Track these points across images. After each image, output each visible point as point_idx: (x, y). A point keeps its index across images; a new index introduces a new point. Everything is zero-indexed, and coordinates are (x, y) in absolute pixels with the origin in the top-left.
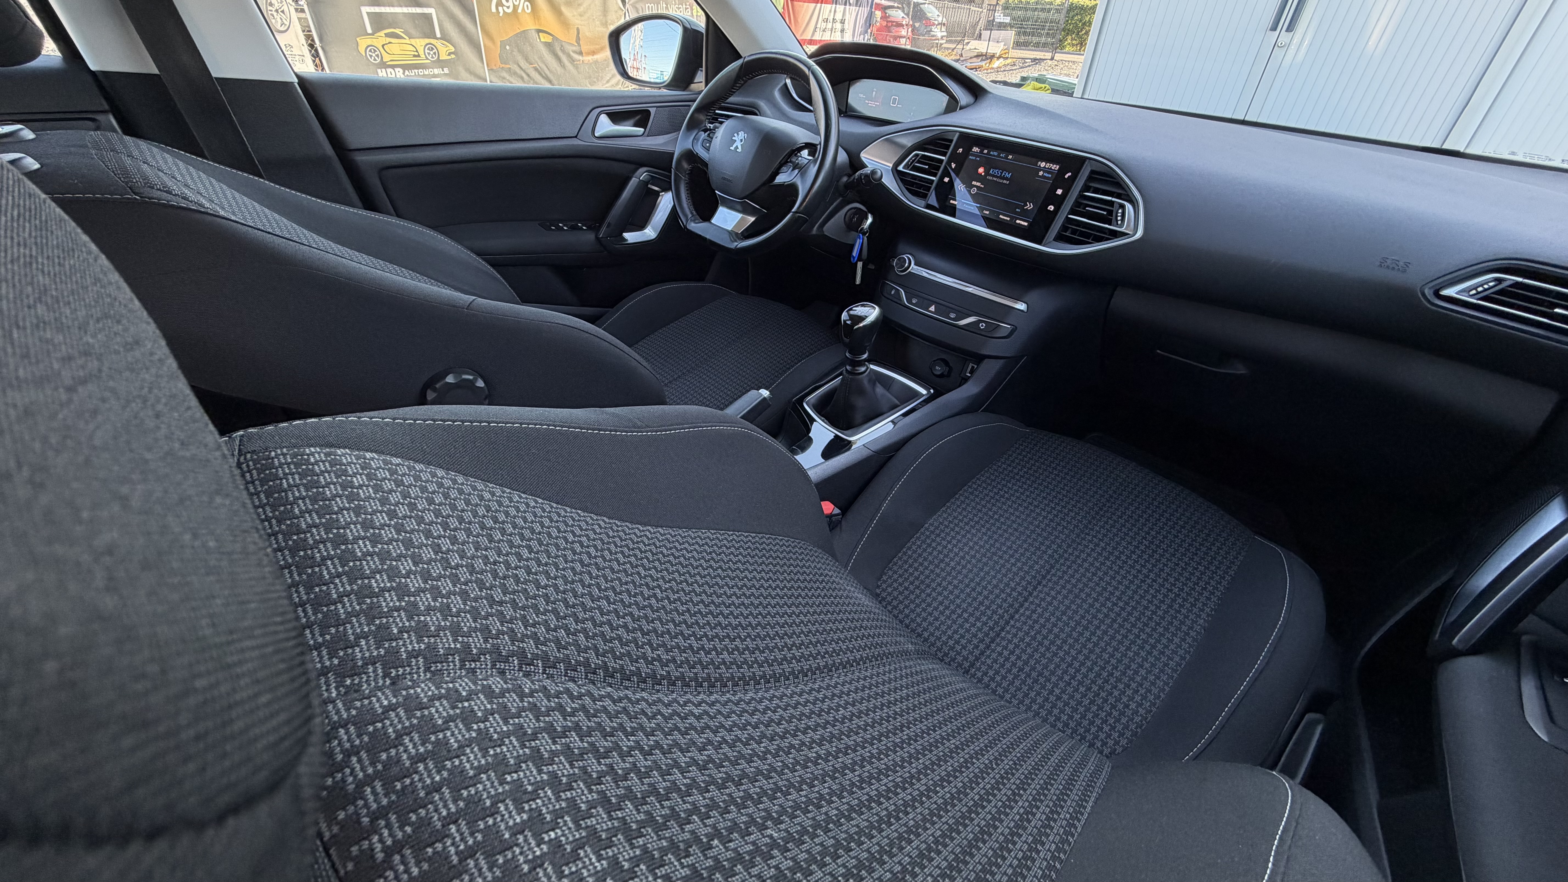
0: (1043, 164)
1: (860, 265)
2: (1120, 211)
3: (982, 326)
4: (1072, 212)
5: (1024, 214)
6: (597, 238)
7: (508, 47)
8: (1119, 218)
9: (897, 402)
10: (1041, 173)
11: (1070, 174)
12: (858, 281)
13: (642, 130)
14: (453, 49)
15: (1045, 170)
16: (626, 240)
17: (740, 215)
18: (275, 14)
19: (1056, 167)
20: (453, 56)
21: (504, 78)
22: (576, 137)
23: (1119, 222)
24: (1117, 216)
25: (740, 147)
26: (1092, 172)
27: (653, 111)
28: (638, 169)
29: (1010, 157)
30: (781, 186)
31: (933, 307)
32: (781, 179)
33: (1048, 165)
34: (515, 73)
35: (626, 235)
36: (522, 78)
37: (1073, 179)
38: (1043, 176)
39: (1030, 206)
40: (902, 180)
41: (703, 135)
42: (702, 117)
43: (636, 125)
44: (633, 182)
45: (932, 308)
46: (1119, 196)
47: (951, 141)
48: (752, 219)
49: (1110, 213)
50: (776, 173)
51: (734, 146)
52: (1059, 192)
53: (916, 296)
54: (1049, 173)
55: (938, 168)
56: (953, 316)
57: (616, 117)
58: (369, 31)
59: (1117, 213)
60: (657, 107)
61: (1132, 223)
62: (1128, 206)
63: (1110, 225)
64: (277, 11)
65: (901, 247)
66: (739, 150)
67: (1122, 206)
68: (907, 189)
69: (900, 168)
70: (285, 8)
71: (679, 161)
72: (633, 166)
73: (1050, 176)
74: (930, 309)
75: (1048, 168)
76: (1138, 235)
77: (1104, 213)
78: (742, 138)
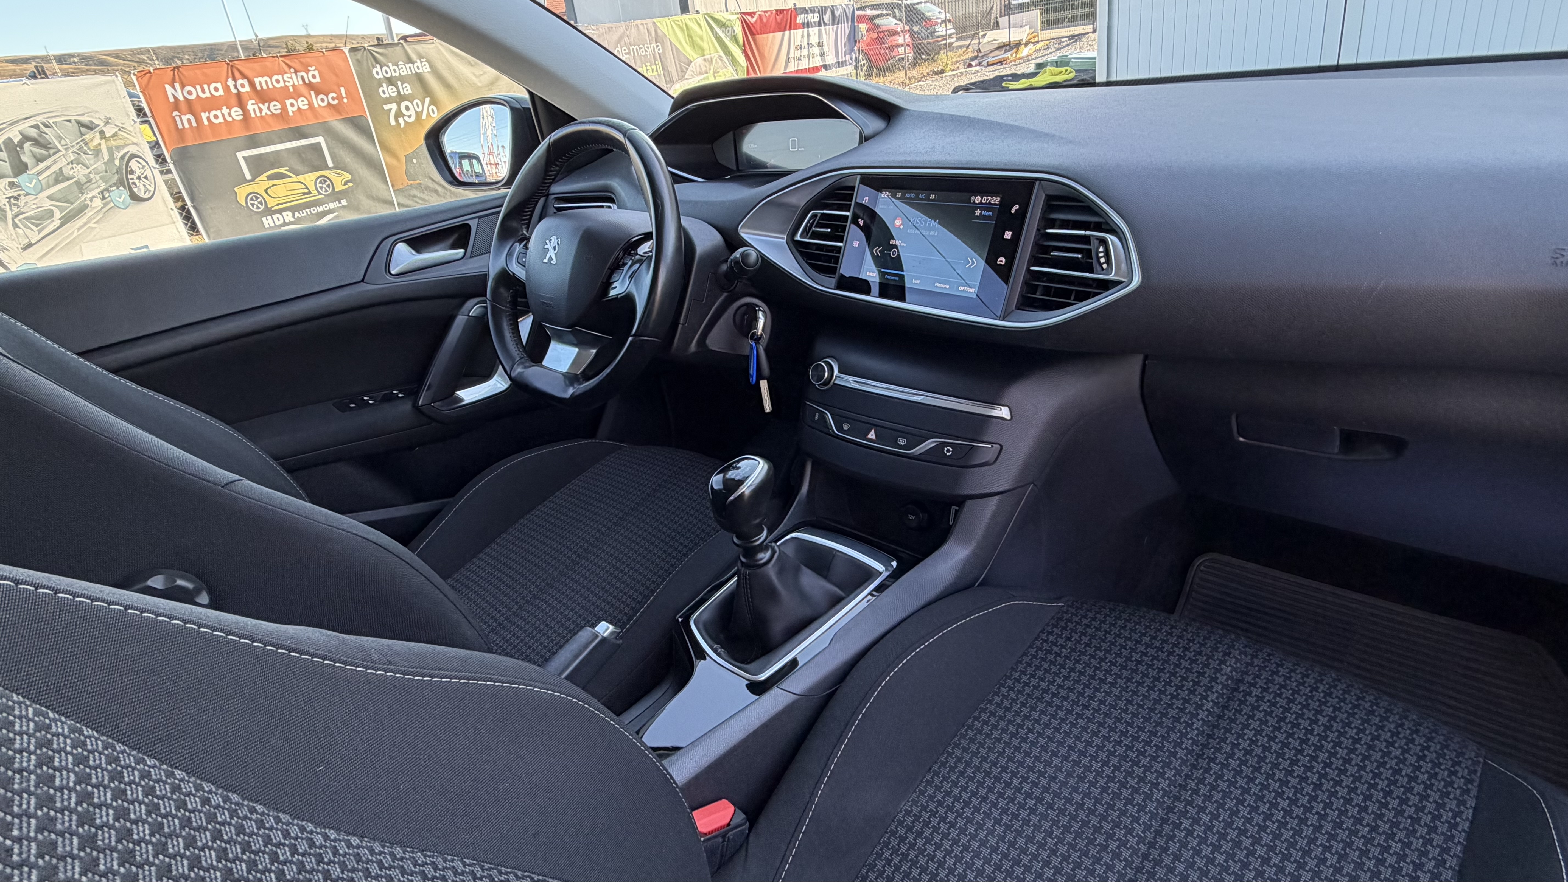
0: (978, 200)
1: (764, 385)
2: (1101, 249)
4: (1036, 260)
5: (967, 277)
6: (416, 409)
7: (415, 161)
8: (1102, 260)
9: (841, 593)
10: (978, 212)
11: (1017, 207)
12: (768, 408)
13: (462, 251)
14: (349, 177)
15: (981, 206)
16: (462, 400)
17: (575, 350)
18: (137, 182)
19: (996, 200)
20: (350, 184)
21: (414, 196)
22: (363, 281)
23: (1105, 266)
24: (1098, 258)
25: (555, 258)
26: (1049, 198)
27: (473, 224)
28: (463, 303)
29: (932, 197)
30: (616, 299)
31: (873, 432)
32: (614, 290)
33: (984, 200)
34: (427, 188)
35: (461, 393)
36: (436, 191)
37: (1023, 212)
38: (982, 217)
39: (972, 263)
40: (801, 253)
41: (518, 248)
43: (454, 246)
44: (460, 321)
45: (872, 435)
46: (1098, 227)
47: (853, 189)
48: (594, 351)
49: (1088, 253)
50: (607, 285)
51: (548, 257)
52: (1008, 235)
53: (848, 420)
54: (988, 210)
55: (843, 230)
56: (902, 442)
57: (418, 243)
58: (248, 177)
59: (1097, 253)
60: (479, 217)
61: (1123, 266)
62: (1111, 238)
63: (1092, 272)
64: (139, 178)
65: (821, 347)
66: (554, 262)
67: (1103, 242)
68: (809, 264)
69: (798, 238)
70: (148, 173)
71: (495, 290)
72: (456, 301)
73: (991, 214)
74: (869, 436)
75: (986, 204)
76: (1136, 281)
77: (1080, 256)
78: (556, 244)
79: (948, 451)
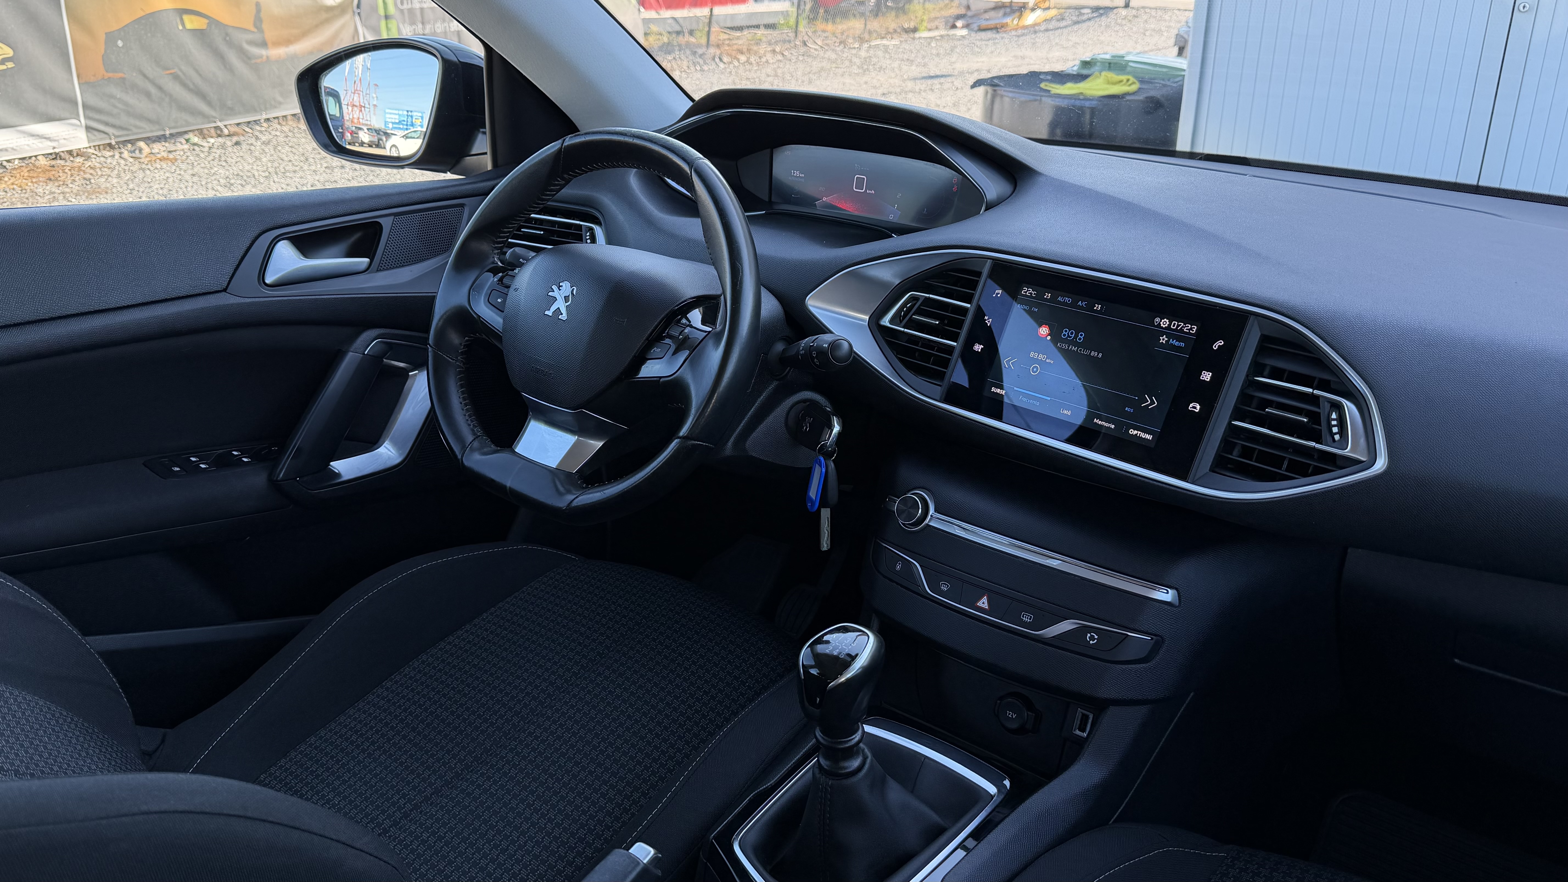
0: (1165, 323)
1: (826, 513)
2: (1334, 416)
3: (1092, 639)
4: (1238, 414)
5: (1142, 419)
6: (273, 483)
7: (120, 43)
8: (1335, 430)
10: (1163, 339)
11: (1221, 343)
12: (825, 545)
13: (367, 260)
15: (1168, 331)
16: (338, 475)
17: (570, 439)
19: (1190, 329)
20: (10, 65)
22: (225, 290)
23: (1337, 437)
24: (1330, 427)
25: (563, 310)
26: (1265, 339)
27: (386, 223)
28: (357, 335)
29: (1098, 307)
30: (654, 383)
31: (985, 600)
32: (652, 369)
33: (1175, 325)
34: (134, 87)
35: (338, 465)
36: (148, 95)
37: (1229, 351)
38: (1168, 345)
39: (1151, 402)
40: (889, 344)
41: (490, 281)
42: (485, 247)
43: (352, 253)
44: (350, 360)
45: (983, 603)
46: (1324, 386)
47: (979, 274)
48: (599, 444)
49: (1315, 417)
50: (641, 359)
51: (553, 308)
52: (1206, 376)
53: (948, 577)
54: (1179, 339)
55: (960, 324)
56: (1028, 618)
57: (306, 243)
59: (1329, 420)
60: (395, 215)
61: (1362, 441)
62: (1349, 407)
63: (1319, 442)
65: (906, 472)
66: (564, 317)
67: (1338, 407)
68: (901, 360)
69: (886, 321)
71: (441, 334)
72: (347, 331)
73: (1182, 344)
74: (980, 604)
75: (1176, 330)
76: (1381, 464)
77: (1305, 420)
78: (568, 293)
79: (1092, 638)
